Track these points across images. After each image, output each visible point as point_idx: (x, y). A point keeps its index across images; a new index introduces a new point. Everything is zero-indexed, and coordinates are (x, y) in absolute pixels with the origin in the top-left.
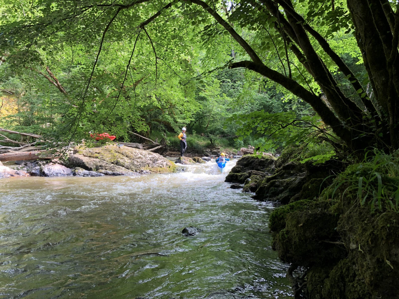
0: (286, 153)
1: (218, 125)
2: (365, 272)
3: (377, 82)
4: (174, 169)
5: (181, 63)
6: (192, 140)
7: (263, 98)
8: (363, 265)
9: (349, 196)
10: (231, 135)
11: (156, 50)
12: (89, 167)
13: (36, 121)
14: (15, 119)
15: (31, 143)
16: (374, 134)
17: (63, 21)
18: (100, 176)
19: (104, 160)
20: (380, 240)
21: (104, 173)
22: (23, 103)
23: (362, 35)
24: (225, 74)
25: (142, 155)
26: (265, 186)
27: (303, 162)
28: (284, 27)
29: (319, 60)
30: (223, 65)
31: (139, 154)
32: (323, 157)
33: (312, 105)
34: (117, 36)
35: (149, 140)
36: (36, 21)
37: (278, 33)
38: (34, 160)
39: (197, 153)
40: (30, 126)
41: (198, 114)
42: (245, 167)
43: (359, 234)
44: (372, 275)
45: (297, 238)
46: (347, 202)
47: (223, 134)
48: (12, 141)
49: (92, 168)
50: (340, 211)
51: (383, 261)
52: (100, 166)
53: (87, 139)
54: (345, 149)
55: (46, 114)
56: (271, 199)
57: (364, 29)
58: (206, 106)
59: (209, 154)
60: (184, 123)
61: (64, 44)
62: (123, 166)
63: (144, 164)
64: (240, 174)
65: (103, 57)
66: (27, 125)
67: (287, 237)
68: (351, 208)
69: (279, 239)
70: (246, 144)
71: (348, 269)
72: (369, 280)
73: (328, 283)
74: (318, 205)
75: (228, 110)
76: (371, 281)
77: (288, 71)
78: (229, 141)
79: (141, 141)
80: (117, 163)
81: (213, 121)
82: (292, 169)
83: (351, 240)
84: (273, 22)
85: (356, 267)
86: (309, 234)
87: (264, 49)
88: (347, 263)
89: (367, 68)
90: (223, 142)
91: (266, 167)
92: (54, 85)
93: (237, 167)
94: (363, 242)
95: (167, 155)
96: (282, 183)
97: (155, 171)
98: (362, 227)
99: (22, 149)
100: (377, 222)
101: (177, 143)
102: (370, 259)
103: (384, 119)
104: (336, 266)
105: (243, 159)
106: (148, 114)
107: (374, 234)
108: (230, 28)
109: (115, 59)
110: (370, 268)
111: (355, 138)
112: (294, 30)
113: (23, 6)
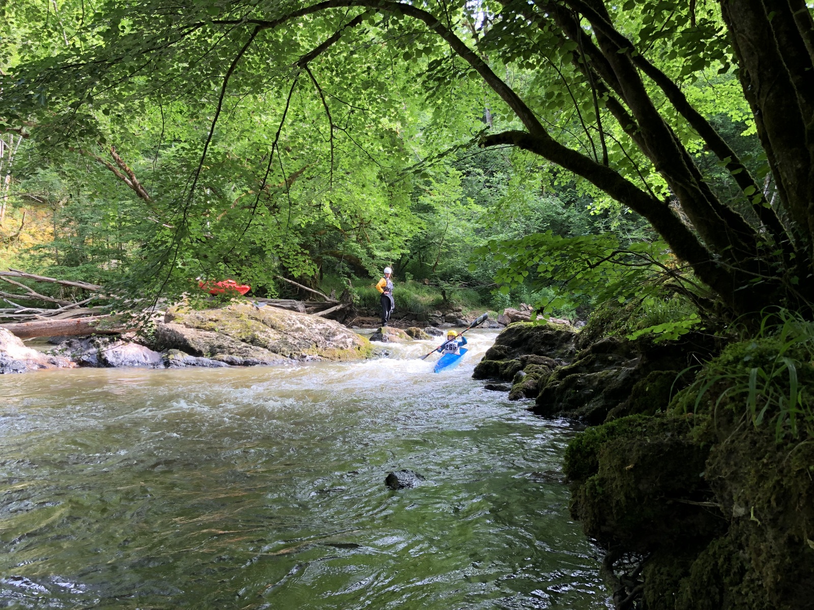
0: (597, 319)
1: (458, 262)
2: (764, 563)
3: (786, 172)
4: (368, 353)
5: (382, 137)
6: (405, 293)
7: (549, 207)
8: (760, 550)
9: (728, 407)
10: (485, 282)
11: (331, 111)
12: (197, 348)
13: (90, 256)
14: (47, 252)
15: (80, 301)
16: (780, 279)
17: (144, 55)
18: (219, 366)
19: (227, 335)
20: (795, 498)
21: (227, 362)
22: (64, 220)
23: (754, 75)
24: (472, 158)
25: (303, 323)
26: (555, 388)
27: (632, 337)
28: (593, 60)
29: (665, 128)
30: (467, 139)
31: (298, 322)
32: (675, 327)
33: (651, 221)
34: (253, 84)
35: (316, 294)
36: (90, 55)
37: (580, 74)
38: (85, 335)
39: (416, 319)
40: (78, 267)
41: (416, 240)
42: (514, 348)
43: (751, 487)
44: (778, 570)
45: (622, 493)
46: (724, 419)
47: (469, 281)
48: (42, 296)
49: (203, 350)
50: (711, 439)
51: (801, 541)
52: (219, 347)
53: (191, 291)
54: (720, 311)
55: (110, 242)
56: (567, 413)
57: (757, 63)
58: (434, 224)
59: (439, 322)
60: (388, 259)
61: (146, 100)
62: (265, 347)
63: (307, 342)
64: (503, 363)
65: (224, 126)
66: (72, 266)
67: (601, 492)
68: (733, 433)
69: (586, 496)
70: (516, 301)
71: (728, 559)
72: (772, 580)
73: (686, 587)
74: (665, 427)
75: (477, 231)
76: (776, 583)
77: (600, 151)
78: (481, 295)
79: (301, 295)
80: (253, 341)
81: (447, 255)
82: (610, 352)
83: (735, 498)
84: (569, 52)
85: (744, 555)
86: (646, 486)
87: (552, 105)
88: (726, 547)
89: (765, 143)
90: (469, 297)
91: (558, 348)
92: (126, 182)
93: (496, 348)
94: (760, 502)
95: (354, 324)
96: (590, 380)
97: (329, 356)
98: (757, 472)
99: (61, 312)
100: (788, 461)
101: (374, 299)
102: (775, 538)
103: (802, 248)
104: (703, 553)
105: (510, 331)
106: (316, 240)
107: (782, 485)
108: (481, 64)
109: (248, 130)
110: (773, 556)
111: (741, 288)
112: (613, 67)
113: (65, 25)
